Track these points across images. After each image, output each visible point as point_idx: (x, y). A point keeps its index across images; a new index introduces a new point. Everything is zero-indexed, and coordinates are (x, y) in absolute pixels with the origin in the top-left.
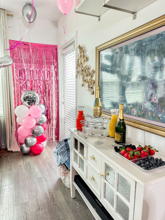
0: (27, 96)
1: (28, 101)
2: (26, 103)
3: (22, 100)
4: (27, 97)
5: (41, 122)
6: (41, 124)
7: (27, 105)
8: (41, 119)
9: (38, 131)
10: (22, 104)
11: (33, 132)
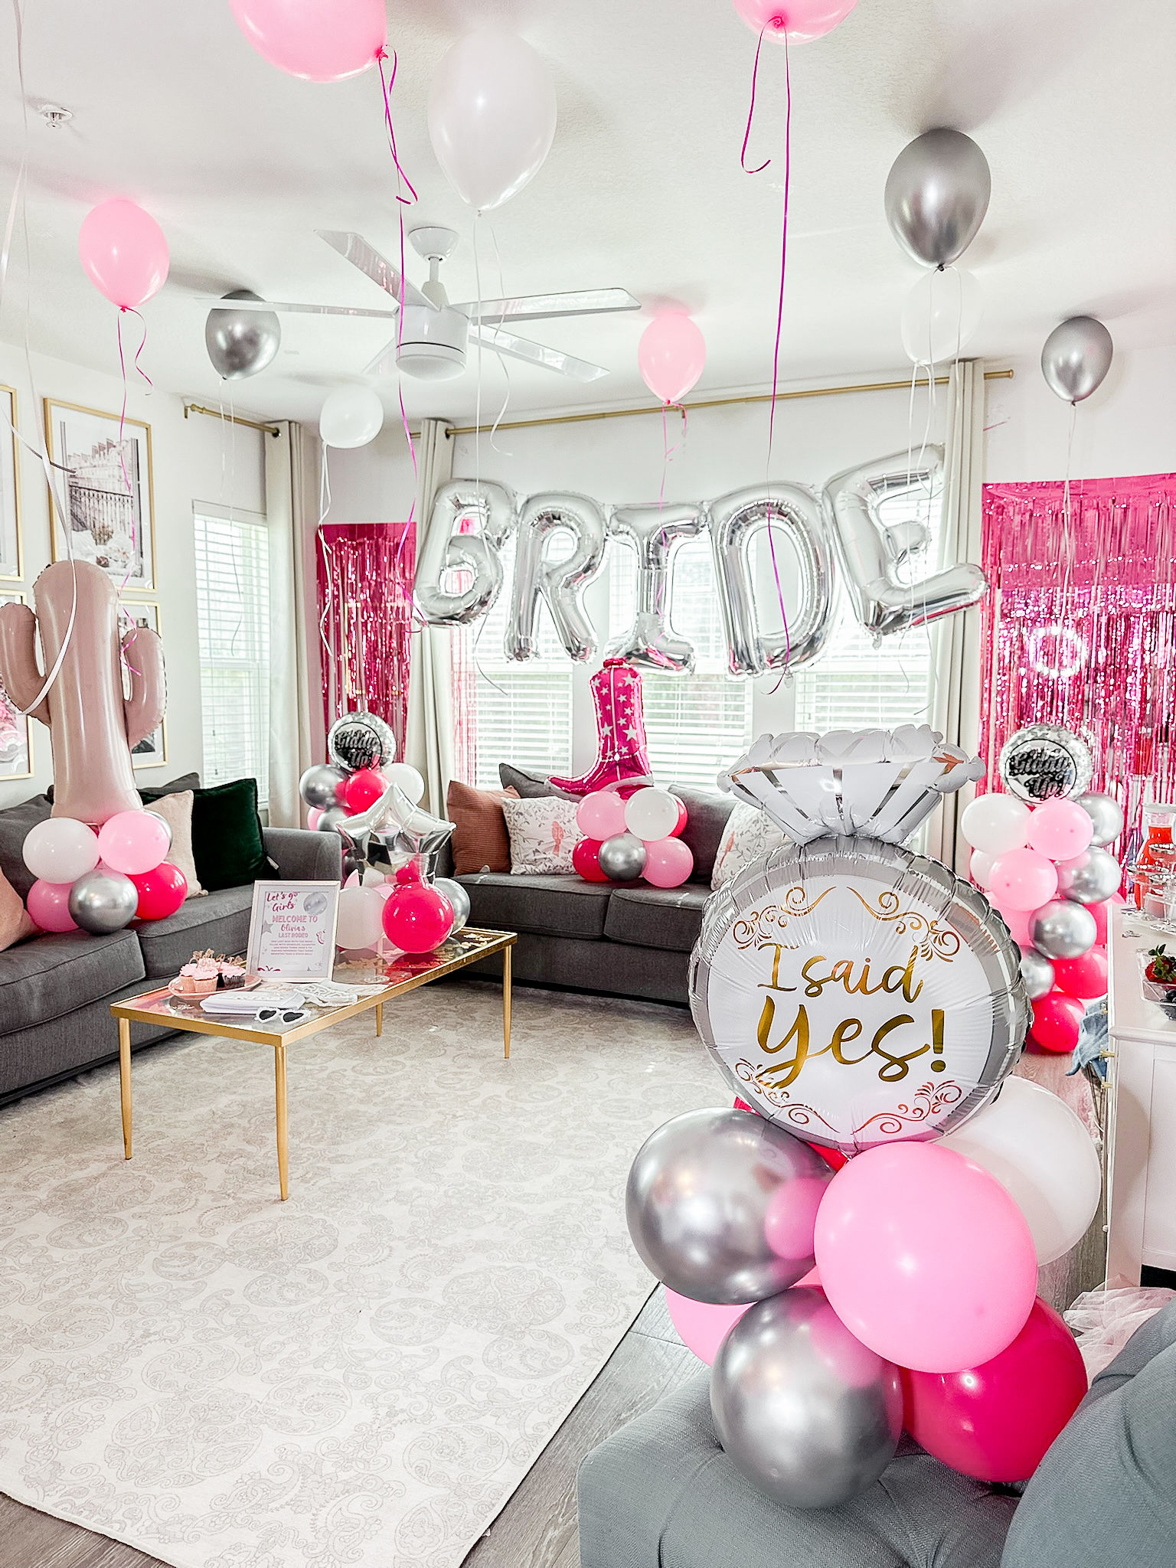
0: (1026, 748)
1: (1026, 777)
2: (1017, 786)
3: (1004, 769)
4: (1028, 757)
5: (1085, 885)
6: (1086, 898)
7: (1024, 792)
8: (1086, 875)
9: (1060, 930)
10: (998, 789)
11: (1038, 935)
